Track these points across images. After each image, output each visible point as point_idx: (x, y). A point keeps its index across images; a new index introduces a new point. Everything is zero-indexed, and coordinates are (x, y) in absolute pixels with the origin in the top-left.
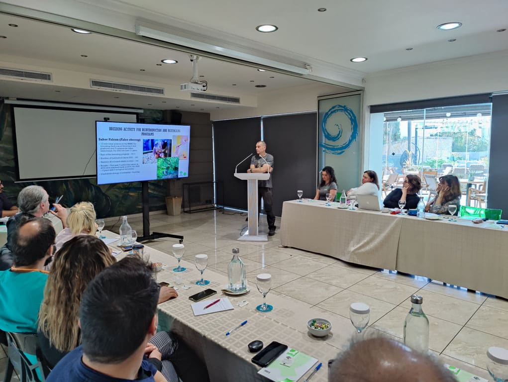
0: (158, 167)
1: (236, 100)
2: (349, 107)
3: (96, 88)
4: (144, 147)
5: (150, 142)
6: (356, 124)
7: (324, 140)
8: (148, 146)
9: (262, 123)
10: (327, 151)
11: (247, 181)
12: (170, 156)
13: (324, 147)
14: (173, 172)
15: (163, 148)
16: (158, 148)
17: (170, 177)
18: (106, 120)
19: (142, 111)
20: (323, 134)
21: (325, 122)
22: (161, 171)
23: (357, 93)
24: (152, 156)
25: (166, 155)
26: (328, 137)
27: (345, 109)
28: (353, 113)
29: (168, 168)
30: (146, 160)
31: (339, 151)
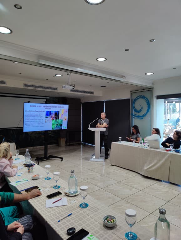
0: (52, 124)
1: (92, 93)
2: (146, 96)
3: (26, 87)
4: (46, 115)
5: (49, 112)
6: (149, 105)
7: (134, 112)
8: (48, 114)
9: (104, 104)
10: (135, 118)
11: (94, 131)
12: (58, 119)
13: (134, 116)
14: (59, 126)
15: (55, 115)
16: (53, 115)
17: (58, 129)
18: (29, 102)
19: (49, 98)
20: (133, 110)
21: (134, 103)
22: (54, 126)
23: (150, 90)
24: (50, 119)
25: (56, 119)
26: (136, 111)
27: (144, 97)
28: (147, 99)
29: (57, 125)
30: (47, 121)
31: (141, 118)
